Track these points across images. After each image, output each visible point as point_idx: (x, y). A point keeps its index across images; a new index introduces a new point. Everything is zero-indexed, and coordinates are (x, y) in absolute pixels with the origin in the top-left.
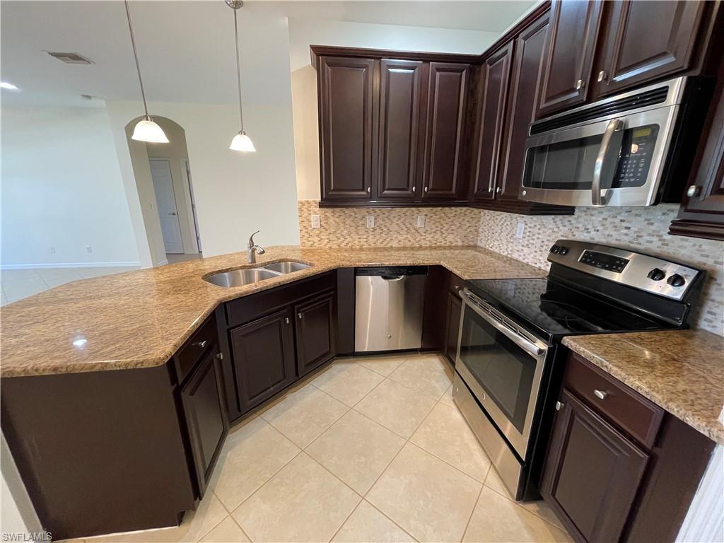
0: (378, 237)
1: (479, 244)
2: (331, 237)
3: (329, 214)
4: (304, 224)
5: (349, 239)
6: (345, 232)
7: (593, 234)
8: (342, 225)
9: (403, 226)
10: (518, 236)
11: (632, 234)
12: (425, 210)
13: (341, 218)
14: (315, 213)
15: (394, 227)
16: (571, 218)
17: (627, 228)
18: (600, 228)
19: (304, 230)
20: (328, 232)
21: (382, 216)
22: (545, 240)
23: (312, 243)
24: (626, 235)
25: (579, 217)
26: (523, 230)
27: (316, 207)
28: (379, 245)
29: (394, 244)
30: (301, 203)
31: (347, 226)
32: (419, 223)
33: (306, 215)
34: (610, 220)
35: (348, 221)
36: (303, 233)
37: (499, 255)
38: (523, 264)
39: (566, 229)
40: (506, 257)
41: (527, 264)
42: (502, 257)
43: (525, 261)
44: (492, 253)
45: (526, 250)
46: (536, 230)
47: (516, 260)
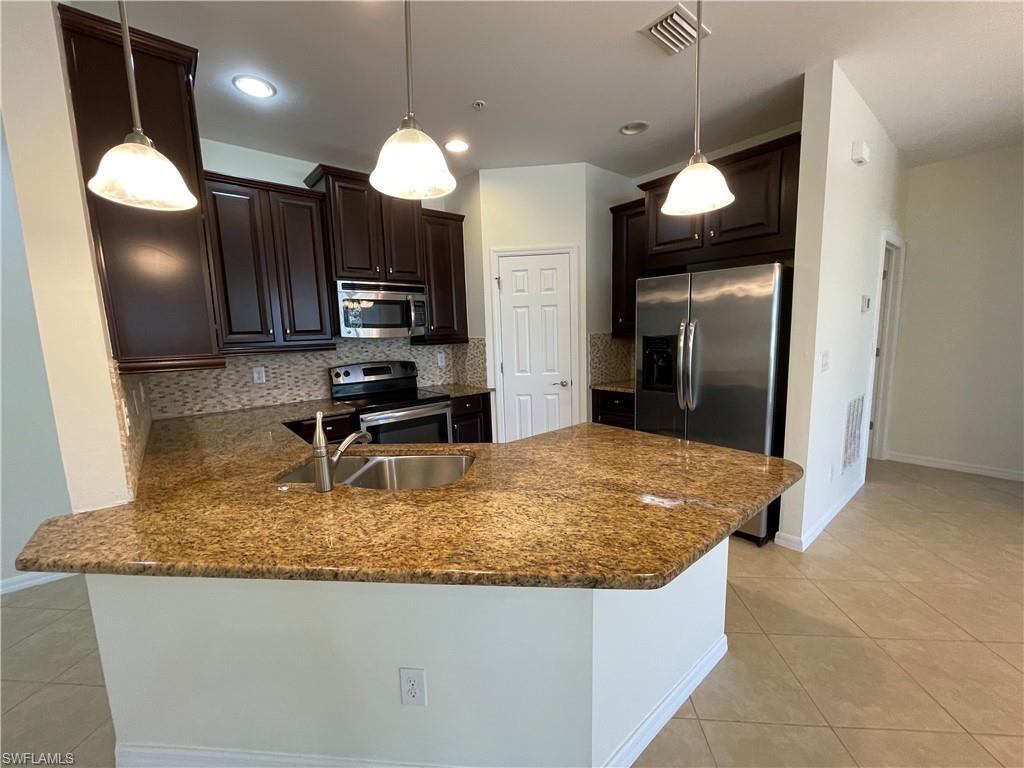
10: (256, 381)
22: (298, 375)
26: (263, 373)
37: (226, 413)
38: (275, 407)
39: (320, 361)
40: (242, 410)
41: (283, 405)
42: (233, 412)
43: (279, 402)
44: (208, 415)
45: (275, 392)
46: (283, 370)
47: (263, 407)
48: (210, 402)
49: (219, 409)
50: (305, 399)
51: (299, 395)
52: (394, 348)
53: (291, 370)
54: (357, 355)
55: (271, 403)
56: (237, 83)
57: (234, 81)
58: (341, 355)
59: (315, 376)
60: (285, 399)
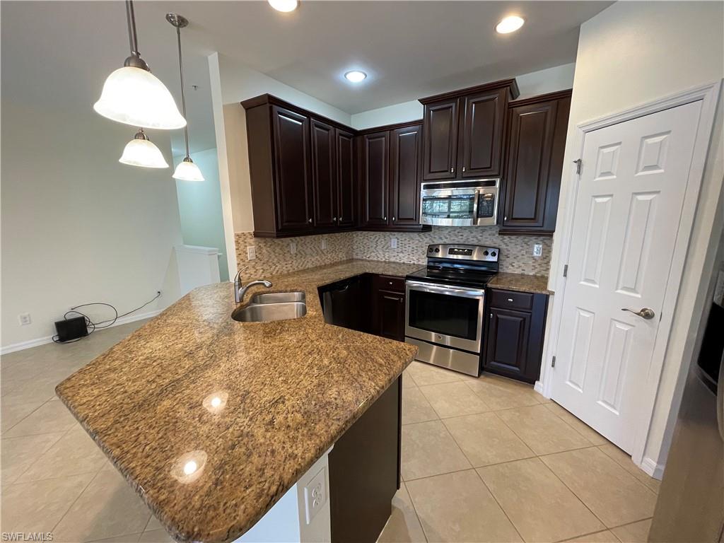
0: (299, 261)
1: (355, 257)
2: (265, 267)
3: (262, 245)
4: (242, 257)
5: (279, 266)
6: (276, 260)
7: (445, 240)
8: (273, 253)
9: (314, 250)
10: (392, 247)
11: (464, 238)
12: (326, 236)
13: (272, 247)
14: (251, 245)
15: (309, 251)
16: (431, 233)
17: (462, 235)
18: (448, 236)
19: (242, 263)
20: (262, 262)
21: (300, 242)
22: (414, 246)
23: (249, 275)
24: (462, 239)
25: (435, 232)
26: (396, 243)
27: (251, 238)
28: (301, 268)
29: (310, 265)
30: (238, 235)
31: (277, 255)
32: (323, 246)
33: (242, 247)
34: (453, 232)
35: (278, 250)
36: (241, 267)
37: (378, 261)
38: (400, 264)
39: (428, 239)
40: (385, 262)
41: (404, 263)
42: (381, 262)
43: (402, 261)
44: (372, 261)
45: (401, 255)
46: (406, 242)
47: (394, 263)
48: (373, 254)
49: (375, 259)
50: (416, 263)
51: (412, 259)
52: (486, 234)
53: (411, 242)
54: (454, 238)
55: (398, 261)
56: (347, 76)
57: (345, 76)
58: (442, 236)
59: (424, 249)
60: (405, 260)
